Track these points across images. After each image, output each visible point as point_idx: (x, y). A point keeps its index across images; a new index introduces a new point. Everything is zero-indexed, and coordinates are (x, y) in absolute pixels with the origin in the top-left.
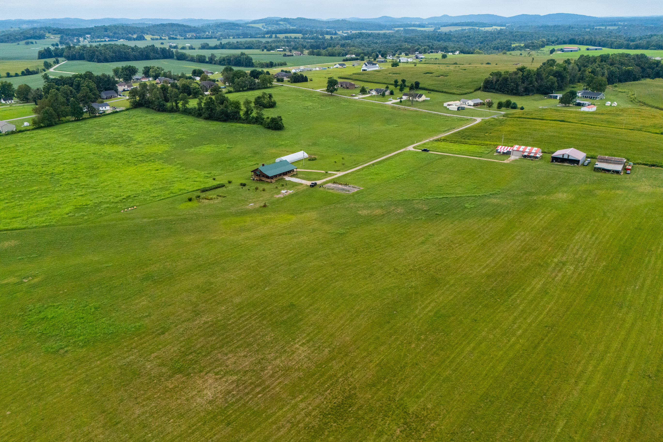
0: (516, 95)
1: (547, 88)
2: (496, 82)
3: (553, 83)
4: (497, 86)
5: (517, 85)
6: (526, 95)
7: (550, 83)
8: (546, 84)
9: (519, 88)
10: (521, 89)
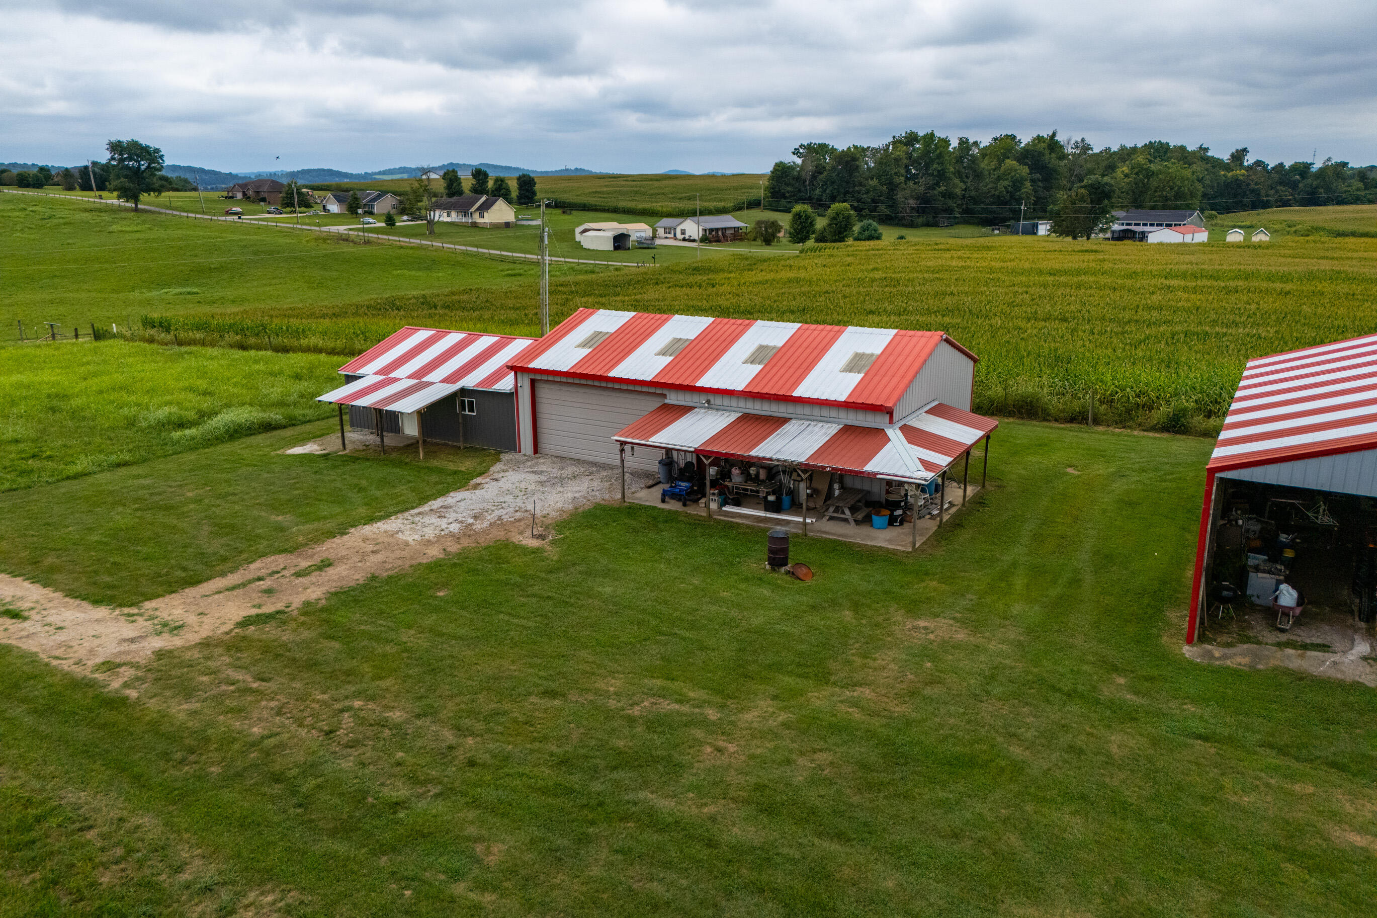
0: (890, 225)
1: (1000, 201)
2: (814, 177)
3: (1017, 184)
4: (818, 191)
5: (892, 187)
6: (928, 225)
7: (1006, 183)
8: (996, 188)
9: (900, 196)
10: (906, 199)
